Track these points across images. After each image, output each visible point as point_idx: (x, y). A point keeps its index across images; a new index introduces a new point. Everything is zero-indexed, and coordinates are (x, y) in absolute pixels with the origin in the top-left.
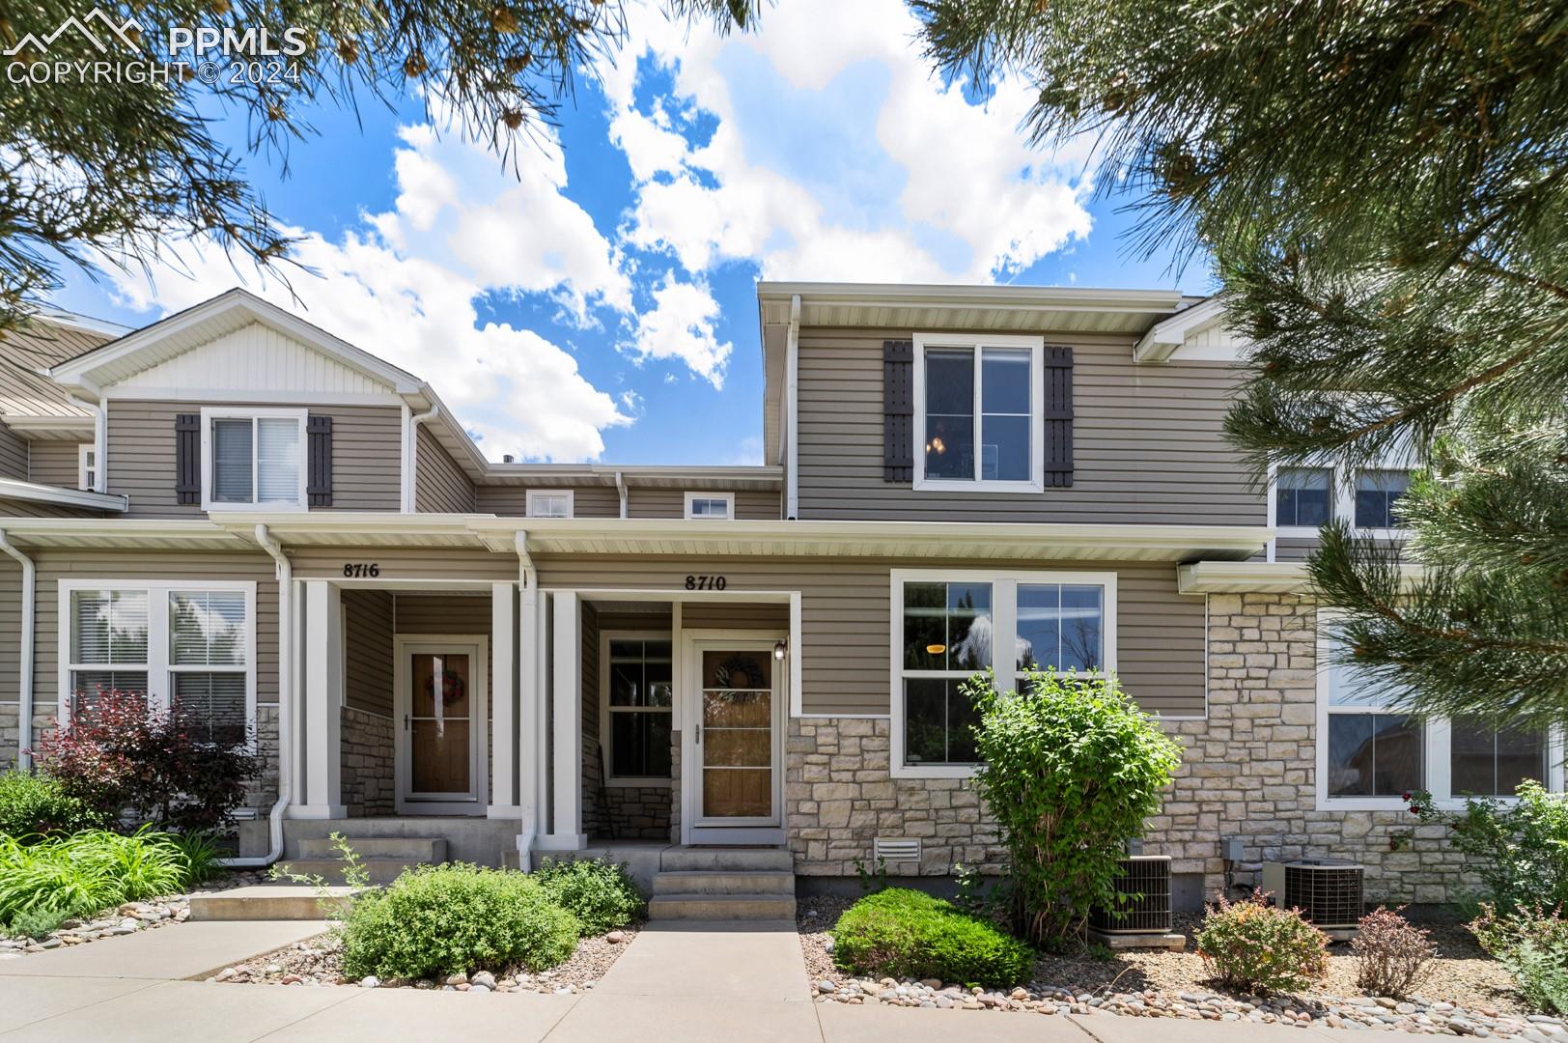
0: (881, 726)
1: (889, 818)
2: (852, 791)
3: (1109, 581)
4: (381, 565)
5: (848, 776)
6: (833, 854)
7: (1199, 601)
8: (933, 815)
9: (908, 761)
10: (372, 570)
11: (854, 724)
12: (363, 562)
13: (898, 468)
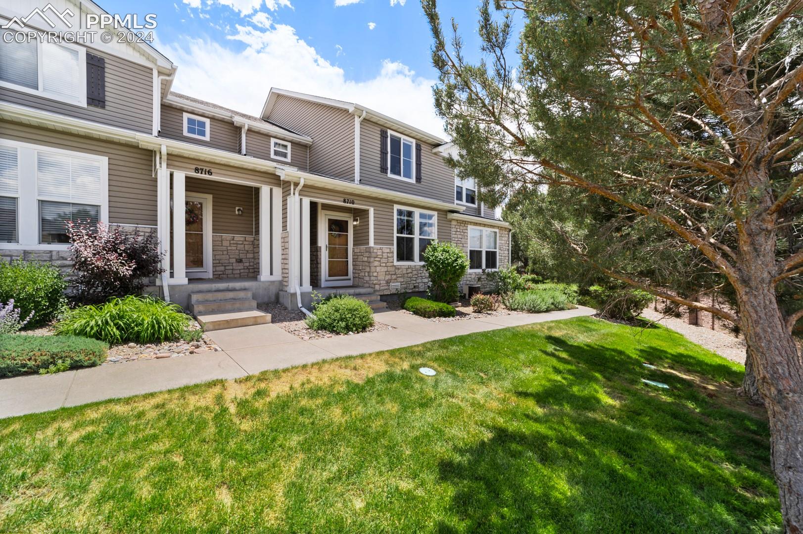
0: (392, 250)
1: (394, 277)
2: (385, 269)
3: (435, 213)
4: (213, 170)
5: (384, 265)
6: (382, 288)
7: (451, 221)
8: (403, 276)
9: (398, 260)
10: (209, 172)
11: (386, 248)
12: (205, 168)
13: (384, 170)
